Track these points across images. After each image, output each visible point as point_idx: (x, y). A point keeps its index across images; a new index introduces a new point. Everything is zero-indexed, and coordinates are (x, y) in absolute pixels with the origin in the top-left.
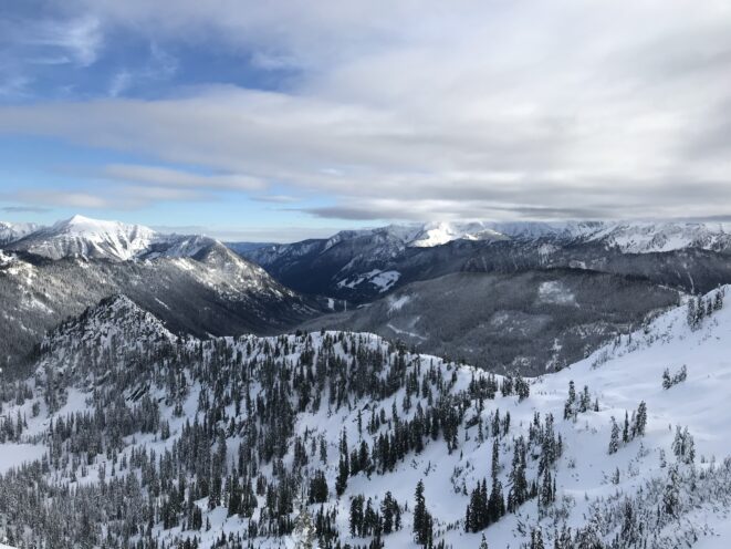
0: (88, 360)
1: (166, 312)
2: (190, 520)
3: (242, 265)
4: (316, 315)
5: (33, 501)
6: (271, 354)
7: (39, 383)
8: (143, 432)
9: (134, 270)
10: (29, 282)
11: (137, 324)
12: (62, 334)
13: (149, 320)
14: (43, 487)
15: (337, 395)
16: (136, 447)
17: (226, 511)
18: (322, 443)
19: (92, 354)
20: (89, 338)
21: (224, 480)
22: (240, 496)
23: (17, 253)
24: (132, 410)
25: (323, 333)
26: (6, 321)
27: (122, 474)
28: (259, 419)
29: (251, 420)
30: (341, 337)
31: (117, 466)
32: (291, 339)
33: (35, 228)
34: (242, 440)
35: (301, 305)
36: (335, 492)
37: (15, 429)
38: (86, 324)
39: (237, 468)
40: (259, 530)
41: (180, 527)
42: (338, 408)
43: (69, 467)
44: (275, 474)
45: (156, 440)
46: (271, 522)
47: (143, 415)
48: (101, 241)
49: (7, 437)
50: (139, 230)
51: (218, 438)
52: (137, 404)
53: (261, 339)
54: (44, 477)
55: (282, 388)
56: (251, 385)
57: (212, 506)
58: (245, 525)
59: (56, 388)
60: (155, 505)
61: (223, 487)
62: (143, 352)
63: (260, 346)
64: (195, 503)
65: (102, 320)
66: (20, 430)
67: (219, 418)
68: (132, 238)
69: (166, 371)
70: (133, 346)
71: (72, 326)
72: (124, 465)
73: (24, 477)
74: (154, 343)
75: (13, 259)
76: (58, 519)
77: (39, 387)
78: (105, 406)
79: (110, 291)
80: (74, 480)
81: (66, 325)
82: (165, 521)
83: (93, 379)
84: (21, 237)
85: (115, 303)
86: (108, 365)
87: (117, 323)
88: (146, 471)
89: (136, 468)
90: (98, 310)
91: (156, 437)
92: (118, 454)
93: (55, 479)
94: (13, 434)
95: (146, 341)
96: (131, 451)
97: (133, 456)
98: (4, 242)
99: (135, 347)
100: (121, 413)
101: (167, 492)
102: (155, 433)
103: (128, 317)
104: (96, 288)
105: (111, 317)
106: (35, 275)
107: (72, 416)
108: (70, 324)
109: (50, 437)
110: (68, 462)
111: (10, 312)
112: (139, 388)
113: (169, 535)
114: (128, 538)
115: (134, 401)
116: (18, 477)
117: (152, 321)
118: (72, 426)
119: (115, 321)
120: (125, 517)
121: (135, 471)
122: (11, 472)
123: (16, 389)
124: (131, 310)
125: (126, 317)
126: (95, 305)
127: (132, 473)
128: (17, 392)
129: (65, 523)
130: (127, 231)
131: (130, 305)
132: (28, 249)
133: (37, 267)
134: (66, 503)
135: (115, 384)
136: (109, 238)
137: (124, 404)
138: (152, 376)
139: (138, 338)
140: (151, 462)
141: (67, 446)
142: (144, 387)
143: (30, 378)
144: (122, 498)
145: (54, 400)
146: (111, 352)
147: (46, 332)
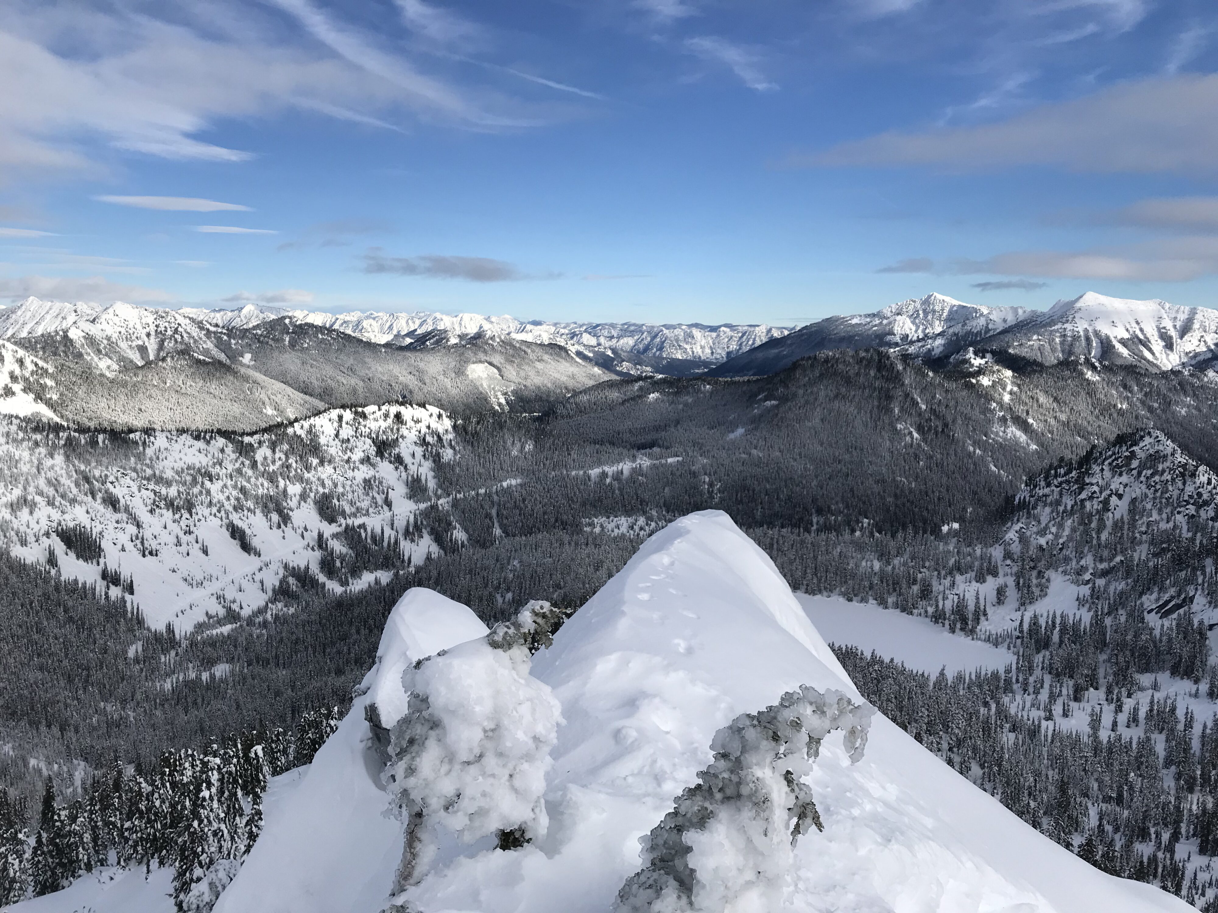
0: (1086, 532)
5: (988, 730)
7: (1008, 555)
8: (1172, 674)
9: (1182, 387)
10: (1007, 398)
11: (1180, 484)
12: (1048, 485)
13: (1204, 479)
14: (1003, 713)
16: (1158, 696)
19: (1093, 525)
20: (1091, 498)
23: (993, 353)
24: (1157, 632)
26: (970, 455)
31: (1122, 718)
33: (1021, 315)
37: (970, 616)
38: (1087, 473)
43: (1044, 695)
45: (1196, 695)
47: (1176, 646)
48: (1126, 336)
49: (958, 626)
50: (1199, 317)
52: (1166, 623)
54: (1006, 700)
59: (1034, 568)
60: (1185, 806)
62: (1186, 534)
65: (1116, 470)
66: (977, 620)
68: (1185, 330)
70: (1168, 522)
71: (1066, 474)
72: (1134, 720)
73: (977, 691)
74: (1210, 523)
75: (986, 363)
76: (1022, 770)
77: (1008, 562)
78: (1109, 614)
79: (1134, 422)
80: (1049, 718)
81: (1056, 472)
82: (1202, 841)
83: (1093, 565)
84: (1001, 329)
85: (1142, 444)
86: (1119, 546)
87: (1142, 479)
88: (1174, 743)
89: (1156, 732)
90: (1110, 453)
91: (1198, 689)
92: (1125, 700)
93: (1020, 707)
94: (967, 624)
95: (1193, 516)
96: (1148, 700)
97: (1151, 710)
98: (976, 336)
99: (1171, 524)
100: (1135, 632)
101: (1210, 792)
102: (1196, 682)
103: (1163, 471)
104: (1110, 415)
105: (1132, 467)
106: (1015, 389)
107: (1054, 616)
108: (1062, 471)
109: (1019, 641)
110: (1042, 687)
111: (977, 443)
112: (1172, 598)
113: (1208, 866)
114: (1132, 843)
115: (1160, 618)
116: (969, 688)
117: (1209, 483)
118: (1052, 633)
119: (1139, 474)
120: (1130, 806)
121: (1153, 736)
122: (960, 678)
123: (976, 558)
124: (1170, 458)
125: (1160, 469)
126: (1105, 444)
127: (1148, 739)
128: (977, 564)
129: (1032, 779)
130: (1175, 318)
131: (1169, 450)
132: (1009, 347)
133: (1019, 377)
134: (1034, 749)
135: (1129, 581)
136: (1141, 330)
137: (1143, 619)
138: (1200, 580)
139: (1178, 509)
140: (1185, 730)
141: (1043, 662)
142: (1183, 596)
143: (997, 546)
144: (1127, 774)
145: (1029, 587)
146: (1126, 527)
147: (1024, 478)
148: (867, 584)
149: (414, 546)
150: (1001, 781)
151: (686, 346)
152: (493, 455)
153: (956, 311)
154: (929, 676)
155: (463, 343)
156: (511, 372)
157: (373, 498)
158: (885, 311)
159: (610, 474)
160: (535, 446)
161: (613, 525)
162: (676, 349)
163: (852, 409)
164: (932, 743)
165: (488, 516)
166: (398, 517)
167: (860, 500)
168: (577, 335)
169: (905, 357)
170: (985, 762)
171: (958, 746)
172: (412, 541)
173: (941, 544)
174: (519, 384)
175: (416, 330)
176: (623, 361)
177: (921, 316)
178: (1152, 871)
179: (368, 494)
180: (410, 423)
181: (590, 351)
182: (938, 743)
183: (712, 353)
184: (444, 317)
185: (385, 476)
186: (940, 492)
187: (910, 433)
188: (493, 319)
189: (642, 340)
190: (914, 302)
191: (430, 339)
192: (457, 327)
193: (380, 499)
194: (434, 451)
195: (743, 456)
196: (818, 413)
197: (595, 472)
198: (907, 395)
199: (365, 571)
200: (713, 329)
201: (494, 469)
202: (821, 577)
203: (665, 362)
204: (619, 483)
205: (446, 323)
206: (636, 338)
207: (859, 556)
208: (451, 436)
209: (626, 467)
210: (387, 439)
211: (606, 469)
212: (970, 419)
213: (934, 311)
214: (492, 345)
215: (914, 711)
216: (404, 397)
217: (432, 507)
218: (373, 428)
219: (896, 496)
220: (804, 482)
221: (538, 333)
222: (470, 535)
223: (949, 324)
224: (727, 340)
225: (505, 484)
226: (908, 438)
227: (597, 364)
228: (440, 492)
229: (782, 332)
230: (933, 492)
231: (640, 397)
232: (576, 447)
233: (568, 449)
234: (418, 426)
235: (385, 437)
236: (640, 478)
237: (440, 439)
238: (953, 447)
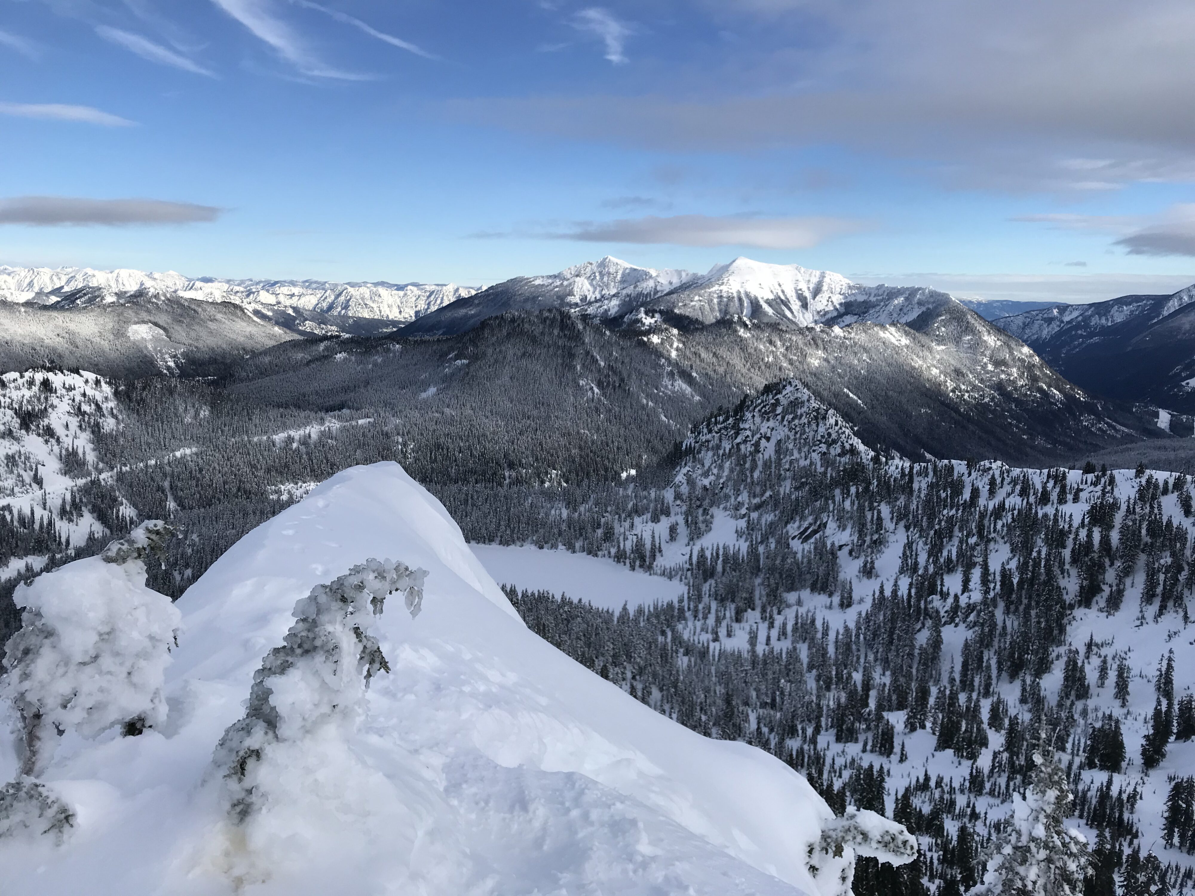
0: (742, 472)
1: (860, 412)
2: (875, 738)
3: (991, 340)
4: (1128, 439)
5: (665, 657)
6: (1032, 499)
7: (678, 496)
8: (812, 590)
9: (815, 342)
10: (674, 354)
11: (814, 426)
12: (710, 431)
13: (832, 421)
14: (677, 639)
15: (1159, 590)
16: (802, 610)
17: (933, 741)
18: (1122, 672)
19: (748, 465)
20: (745, 441)
21: (934, 691)
22: (959, 723)
23: (661, 312)
24: (799, 556)
25: (1139, 473)
26: (644, 407)
27: (782, 646)
28: (1001, 605)
29: (988, 604)
30: (1179, 485)
31: (774, 633)
32: (1074, 476)
33: (685, 278)
34: (970, 634)
35: (1100, 419)
36: (1138, 760)
37: (648, 554)
38: (742, 419)
39: (957, 677)
40: (988, 786)
41: (859, 746)
42: (1160, 613)
43: (711, 621)
44: (1023, 700)
45: (830, 607)
46: (1009, 779)
47: (814, 566)
48: (771, 297)
49: (638, 563)
50: (827, 280)
51: (929, 623)
52: (806, 546)
53: (1016, 472)
54: (680, 627)
55: (1047, 561)
56: (992, 545)
57: (911, 726)
58: (965, 769)
59: (699, 507)
60: (824, 702)
61: (932, 701)
62: (820, 470)
63: (1014, 482)
64: (885, 714)
65: (765, 416)
66: (653, 557)
67: (932, 591)
68: (817, 291)
69: (853, 503)
70: (806, 459)
71: (724, 422)
72: (783, 633)
73: (655, 621)
74: (838, 458)
75: (656, 322)
76: (694, 689)
77: (678, 502)
78: (762, 542)
79: (778, 373)
80: (716, 639)
81: (716, 420)
82: (838, 731)
83: (747, 501)
84: (667, 290)
85: (784, 393)
86: (768, 483)
87: (785, 423)
88: (814, 649)
89: (801, 642)
90: (760, 401)
91: (831, 602)
92: (776, 616)
93: (692, 632)
94: (645, 561)
95: (825, 453)
96: (794, 615)
97: (796, 624)
98: (646, 298)
99: (808, 462)
100: (783, 557)
101: (843, 689)
102: (830, 595)
103: (802, 415)
104: (760, 367)
105: (777, 412)
106: (681, 346)
107: (718, 549)
108: (721, 419)
109: (689, 573)
110: (709, 612)
111: (649, 396)
112: (811, 524)
113: (843, 752)
114: (783, 739)
115: (802, 543)
116: (648, 619)
117: (836, 424)
118: (716, 564)
119: (783, 418)
120: (782, 709)
121: (798, 646)
122: (640, 611)
123: (651, 501)
124: (806, 404)
125: (799, 414)
126: (755, 394)
127: (795, 649)
128: (652, 505)
129: (703, 696)
130: (809, 281)
131: (805, 398)
132: (675, 307)
133: (684, 334)
134: (704, 668)
135: (777, 512)
136: (783, 292)
137: (788, 545)
138: (831, 509)
139: (814, 448)
140: (823, 638)
141: (710, 590)
142: (818, 523)
143: (668, 488)
144: (779, 681)
145: (696, 523)
146: (773, 465)
147: (690, 426)
148: (556, 531)
149: (72, 526)
150: (677, 701)
151: (372, 305)
152: (162, 423)
153: (629, 274)
154: (613, 612)
155: (122, 301)
156: (180, 333)
157: (19, 475)
158: (565, 273)
159: (297, 437)
160: (211, 412)
161: (301, 491)
162: (362, 308)
163: (539, 368)
164: (617, 674)
165: (161, 489)
166: (51, 496)
167: (548, 453)
168: (254, 293)
169: (585, 317)
170: (664, 685)
171: (640, 674)
172: (70, 520)
173: (621, 489)
174: (190, 345)
175: (62, 287)
176: (306, 320)
177: (598, 278)
178: (800, 762)
179: (12, 472)
180: (61, 391)
181: (268, 310)
182: (623, 673)
183: (400, 312)
184: (96, 273)
185: (33, 451)
186: (619, 442)
187: (592, 389)
188: (156, 275)
189: (326, 298)
190: (591, 264)
191: (80, 297)
192: (114, 285)
193: (27, 477)
194: (92, 421)
195: (436, 415)
196: (507, 371)
197: (279, 437)
198: (587, 353)
199: (12, 558)
200: (400, 288)
201: (165, 438)
202: (514, 528)
203: (351, 321)
204: (307, 448)
205: (99, 279)
206: (319, 296)
207: (549, 505)
208: (112, 404)
209: (314, 430)
210: (33, 409)
211: (292, 433)
212: (643, 374)
213: (609, 273)
214: (157, 304)
215: (600, 646)
216: (52, 362)
217: (93, 482)
218: (14, 397)
219: (580, 448)
220: (496, 438)
221: (209, 291)
222: (139, 510)
223: (622, 286)
224: (414, 299)
225: (178, 454)
226: (590, 393)
227: (277, 323)
228: (101, 465)
229: (469, 292)
230: (613, 442)
231: (325, 357)
232: (257, 412)
233: (248, 414)
234: (71, 394)
235: (30, 408)
236: (329, 441)
237: (99, 408)
238: (629, 400)
